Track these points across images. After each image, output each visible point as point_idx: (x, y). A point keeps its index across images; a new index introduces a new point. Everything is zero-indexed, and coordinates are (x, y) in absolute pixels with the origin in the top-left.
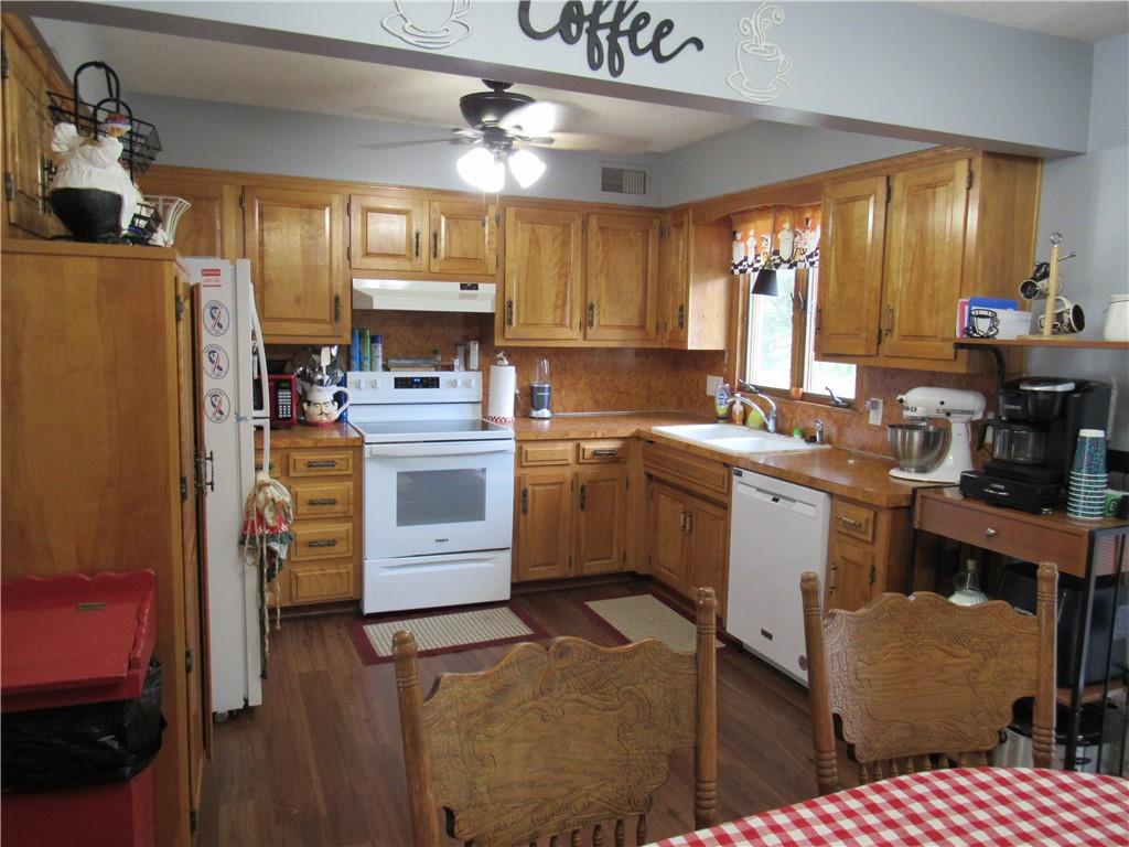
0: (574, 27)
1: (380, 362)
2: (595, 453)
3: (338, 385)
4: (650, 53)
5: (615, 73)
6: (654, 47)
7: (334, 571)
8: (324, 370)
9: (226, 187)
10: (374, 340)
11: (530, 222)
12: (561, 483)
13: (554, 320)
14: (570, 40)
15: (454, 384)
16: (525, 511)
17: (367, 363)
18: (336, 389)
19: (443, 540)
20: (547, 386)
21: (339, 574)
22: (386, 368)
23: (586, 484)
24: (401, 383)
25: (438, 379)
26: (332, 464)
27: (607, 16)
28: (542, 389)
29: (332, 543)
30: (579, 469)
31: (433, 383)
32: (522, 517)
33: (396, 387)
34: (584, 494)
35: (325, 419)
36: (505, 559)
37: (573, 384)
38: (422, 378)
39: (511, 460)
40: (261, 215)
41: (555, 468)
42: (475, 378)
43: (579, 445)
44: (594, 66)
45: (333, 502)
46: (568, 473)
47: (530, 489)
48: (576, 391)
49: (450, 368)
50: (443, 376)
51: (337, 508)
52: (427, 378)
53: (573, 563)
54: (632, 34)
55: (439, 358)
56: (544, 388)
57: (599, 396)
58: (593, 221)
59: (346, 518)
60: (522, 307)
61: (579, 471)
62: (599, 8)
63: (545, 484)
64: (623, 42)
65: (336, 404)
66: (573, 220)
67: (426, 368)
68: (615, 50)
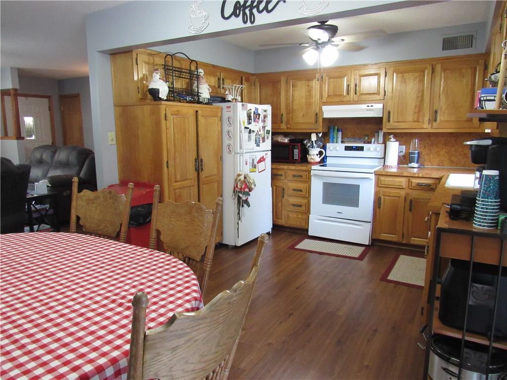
0: (238, 11)
1: (340, 140)
2: (419, 185)
3: (321, 148)
4: (265, 11)
5: (252, 22)
6: (266, 8)
7: (301, 217)
8: (314, 142)
9: (282, 77)
10: (338, 131)
11: (401, 73)
12: (399, 197)
13: (413, 119)
14: (237, 16)
15: (369, 149)
16: (380, 207)
17: (335, 140)
18: (319, 149)
19: (340, 213)
20: (416, 152)
21: (303, 218)
22: (342, 142)
23: (412, 199)
24: (347, 148)
25: (363, 147)
26: (301, 176)
27: (249, 3)
28: (414, 153)
29: (300, 206)
30: (409, 191)
31: (361, 149)
32: (378, 210)
33: (345, 150)
34: (412, 205)
35: (312, 161)
36: (368, 227)
37: (438, 152)
38: (356, 147)
39: (373, 182)
40: (292, 86)
41: (396, 189)
42: (380, 147)
43: (409, 179)
44: (245, 22)
45: (301, 191)
46: (403, 193)
47: (382, 197)
48: (439, 155)
49: (370, 143)
50: (366, 146)
51: (302, 193)
52: (359, 147)
53: (405, 237)
54: (257, 7)
55: (367, 138)
56: (415, 153)
57: (453, 159)
58: (438, 68)
59: (304, 197)
60: (396, 114)
61: (409, 192)
62: (245, 2)
63: (390, 196)
64: (255, 11)
65: (319, 155)
66: (427, 68)
67: (359, 143)
68: (251, 13)
